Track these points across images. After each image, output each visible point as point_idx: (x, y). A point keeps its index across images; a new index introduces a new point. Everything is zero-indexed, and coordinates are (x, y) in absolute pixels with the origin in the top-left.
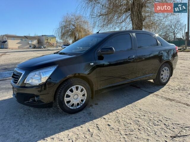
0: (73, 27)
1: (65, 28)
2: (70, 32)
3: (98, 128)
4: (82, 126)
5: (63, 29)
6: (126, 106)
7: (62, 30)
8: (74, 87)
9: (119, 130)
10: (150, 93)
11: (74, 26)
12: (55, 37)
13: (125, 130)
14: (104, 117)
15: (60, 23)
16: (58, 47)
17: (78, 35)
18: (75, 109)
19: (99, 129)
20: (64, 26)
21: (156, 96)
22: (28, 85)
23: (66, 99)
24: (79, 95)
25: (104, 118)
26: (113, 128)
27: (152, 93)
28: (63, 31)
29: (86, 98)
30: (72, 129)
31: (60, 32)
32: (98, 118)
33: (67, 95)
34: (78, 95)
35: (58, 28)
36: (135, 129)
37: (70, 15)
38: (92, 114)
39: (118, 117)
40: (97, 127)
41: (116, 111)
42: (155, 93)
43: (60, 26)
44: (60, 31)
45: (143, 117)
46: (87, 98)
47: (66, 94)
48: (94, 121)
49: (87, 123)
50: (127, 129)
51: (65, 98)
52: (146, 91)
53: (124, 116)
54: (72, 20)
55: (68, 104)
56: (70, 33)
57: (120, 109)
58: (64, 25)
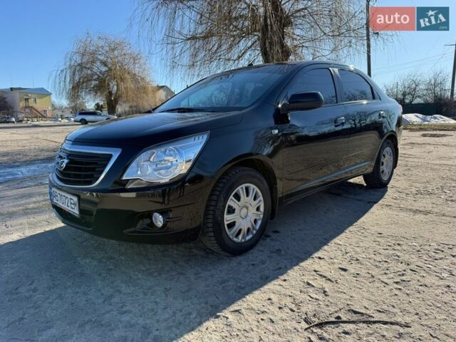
0: (104, 69)
1: (81, 70)
2: (95, 80)
3: (325, 277)
4: (282, 277)
5: (77, 73)
6: (347, 231)
7: (74, 74)
8: (242, 188)
9: (373, 277)
10: (369, 202)
11: (106, 65)
12: (49, 94)
13: (385, 274)
14: (316, 255)
15: (66, 57)
16: (60, 119)
17: (115, 87)
18: (244, 242)
19: (329, 280)
20: (79, 65)
21: (387, 208)
22: (135, 185)
23: (228, 218)
24: (250, 208)
25: (320, 258)
26: (358, 274)
27: (376, 203)
28: (77, 78)
29: (262, 216)
30: (266, 287)
31: (68, 79)
32: (307, 259)
33: (230, 207)
34: (247, 208)
35: (61, 69)
36: (405, 271)
37: (96, 39)
38: (283, 253)
39: (347, 253)
40: (321, 275)
41: (332, 242)
42: (380, 202)
43: (68, 64)
44: (68, 76)
45: (399, 248)
46: (264, 217)
47: (227, 206)
48: (302, 264)
49: (289, 271)
50: (387, 272)
51: (226, 216)
52: (360, 200)
53: (358, 249)
54: (101, 50)
55: (230, 231)
56: (94, 83)
57: (338, 238)
58: (79, 62)
